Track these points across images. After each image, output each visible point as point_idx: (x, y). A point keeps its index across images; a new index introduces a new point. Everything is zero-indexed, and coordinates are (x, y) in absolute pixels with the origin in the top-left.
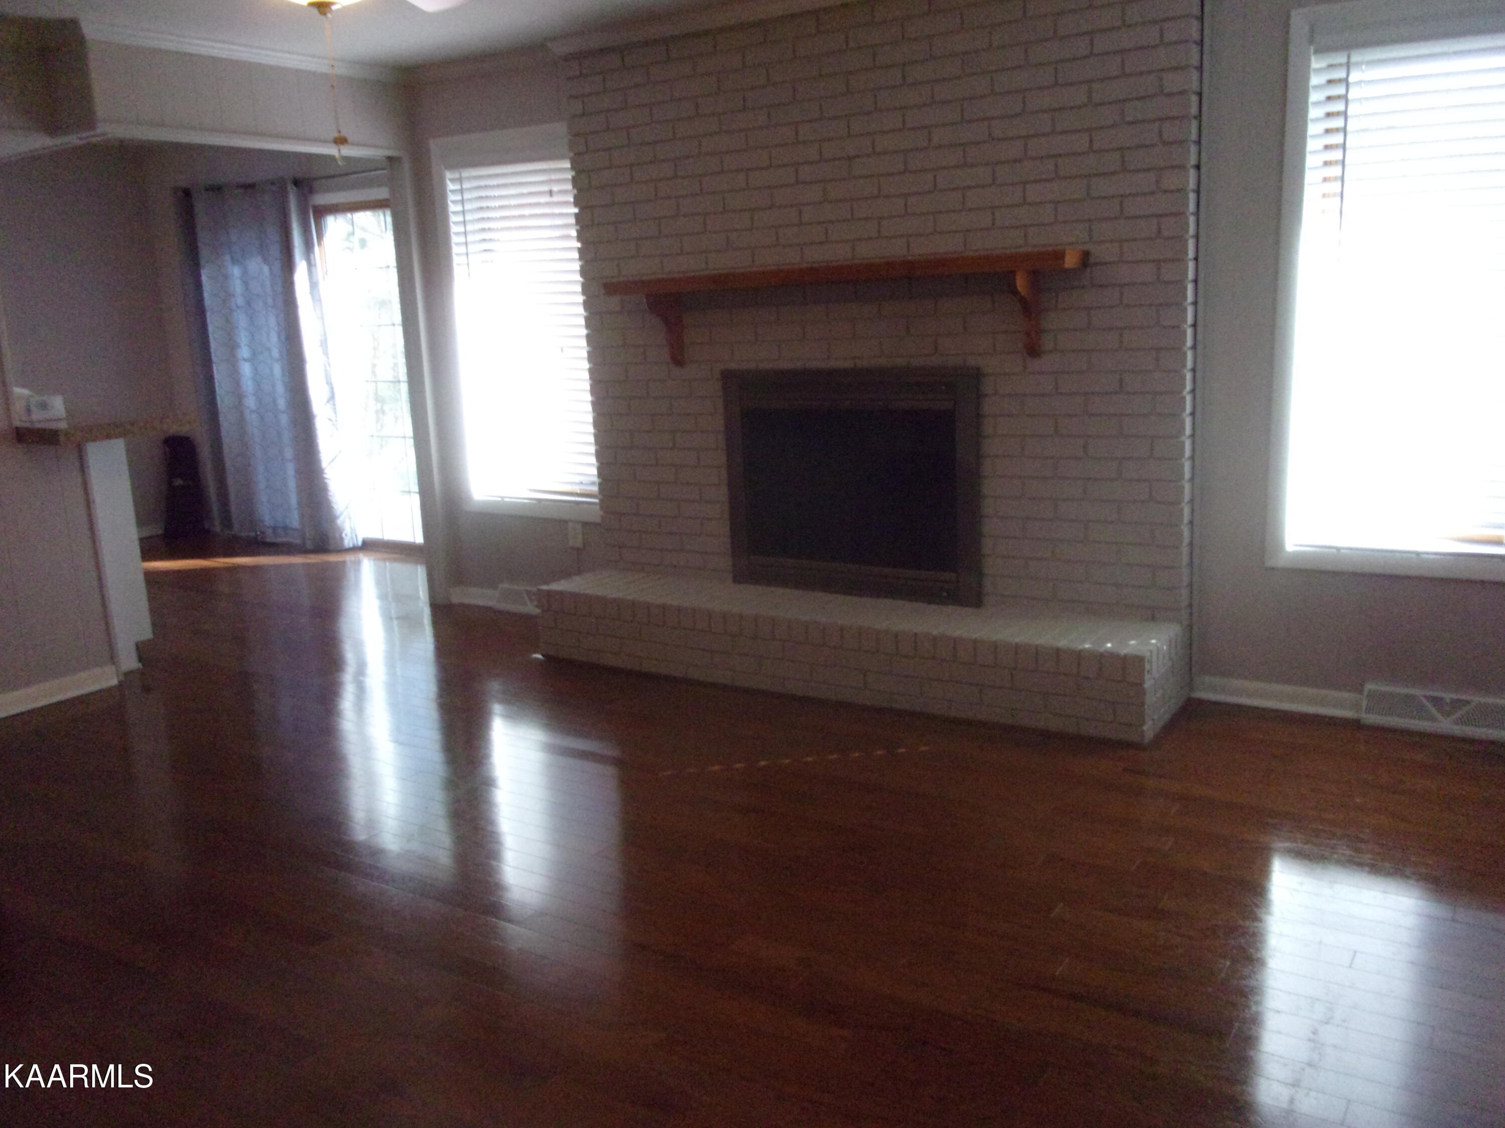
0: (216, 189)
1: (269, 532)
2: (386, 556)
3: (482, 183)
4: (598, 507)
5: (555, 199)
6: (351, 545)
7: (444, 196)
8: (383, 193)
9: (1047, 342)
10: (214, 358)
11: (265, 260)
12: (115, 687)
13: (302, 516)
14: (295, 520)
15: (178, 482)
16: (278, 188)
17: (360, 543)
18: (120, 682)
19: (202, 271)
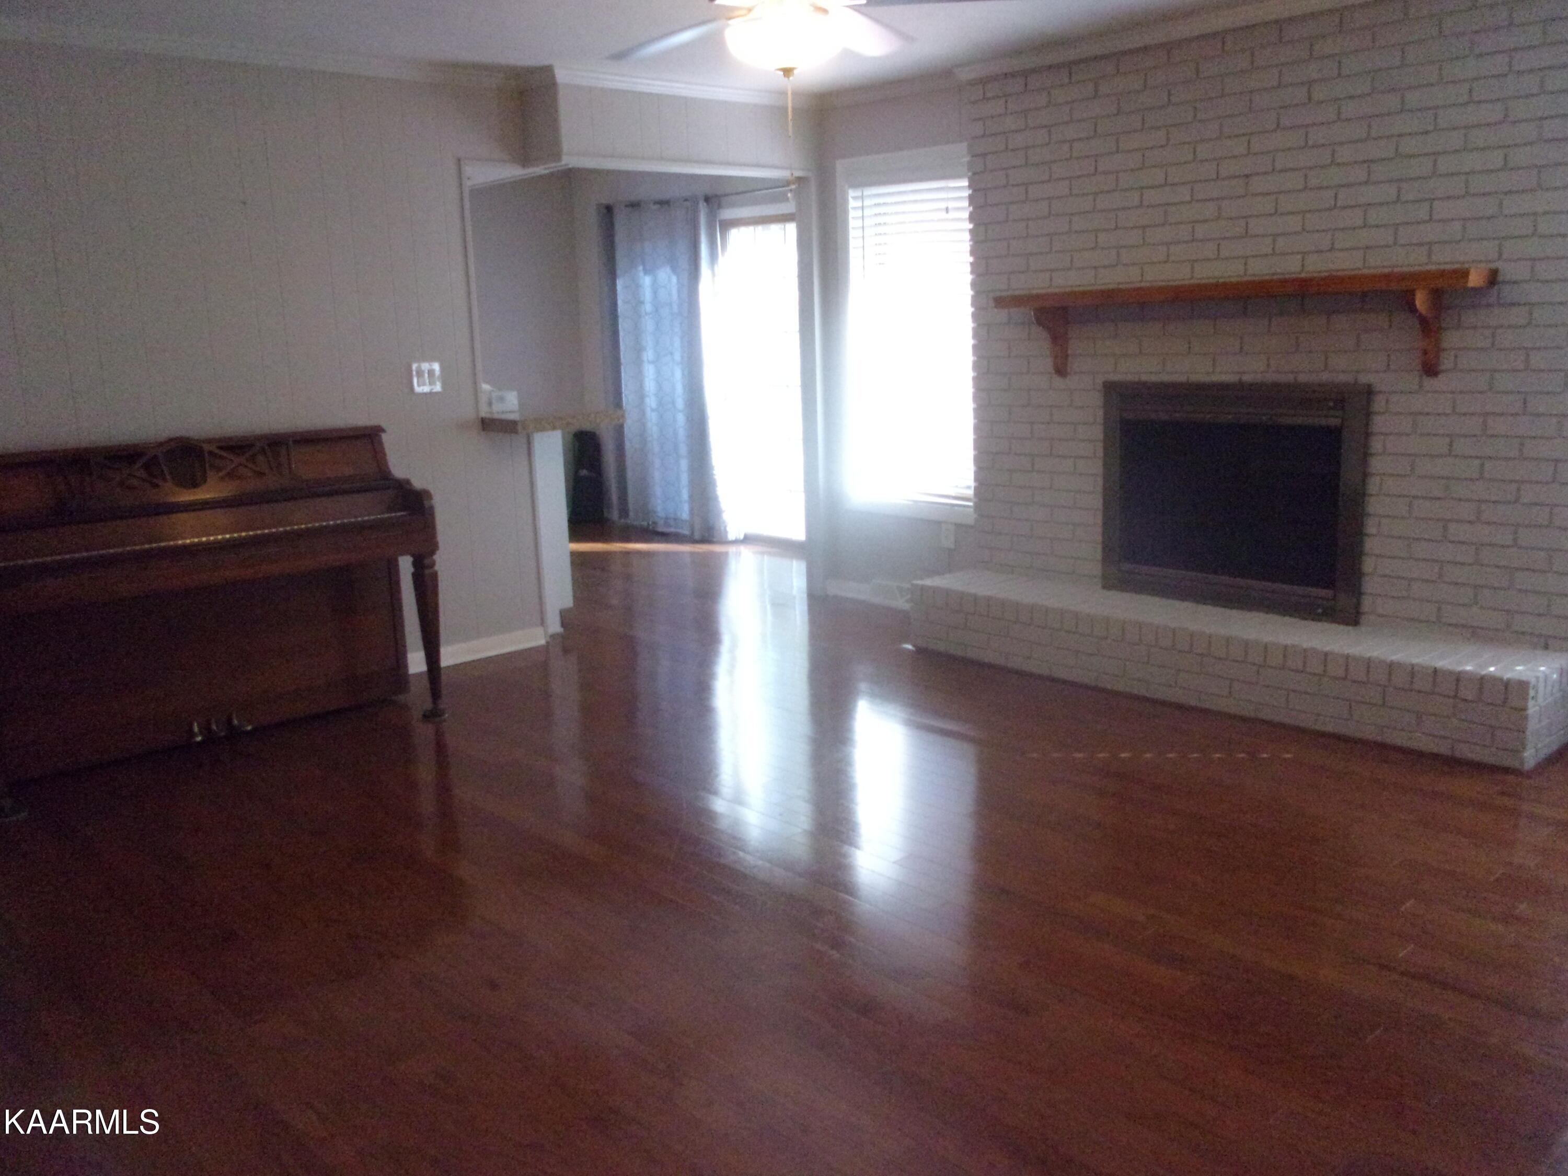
0: (634, 205)
1: (661, 522)
2: (764, 549)
3: (881, 200)
4: (972, 510)
5: (952, 215)
6: (734, 539)
7: (846, 212)
8: (789, 207)
9: (1447, 362)
10: (623, 360)
11: (674, 270)
12: (542, 646)
13: (691, 510)
14: (685, 513)
15: (584, 472)
16: (691, 202)
17: (742, 537)
18: (548, 643)
19: (617, 282)
